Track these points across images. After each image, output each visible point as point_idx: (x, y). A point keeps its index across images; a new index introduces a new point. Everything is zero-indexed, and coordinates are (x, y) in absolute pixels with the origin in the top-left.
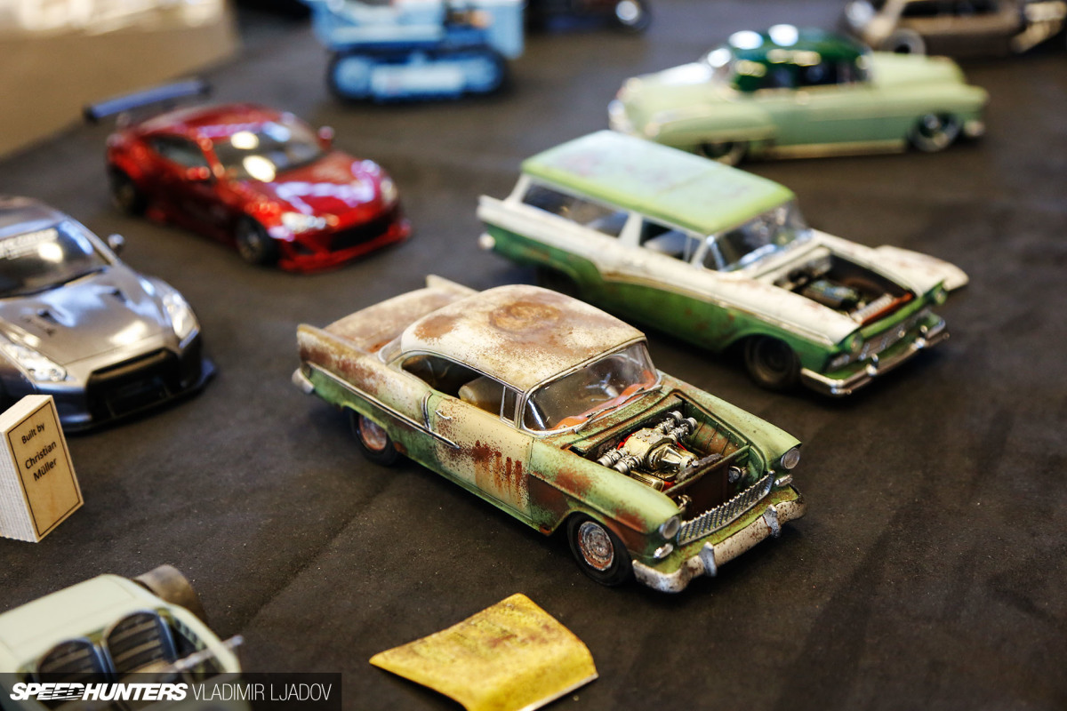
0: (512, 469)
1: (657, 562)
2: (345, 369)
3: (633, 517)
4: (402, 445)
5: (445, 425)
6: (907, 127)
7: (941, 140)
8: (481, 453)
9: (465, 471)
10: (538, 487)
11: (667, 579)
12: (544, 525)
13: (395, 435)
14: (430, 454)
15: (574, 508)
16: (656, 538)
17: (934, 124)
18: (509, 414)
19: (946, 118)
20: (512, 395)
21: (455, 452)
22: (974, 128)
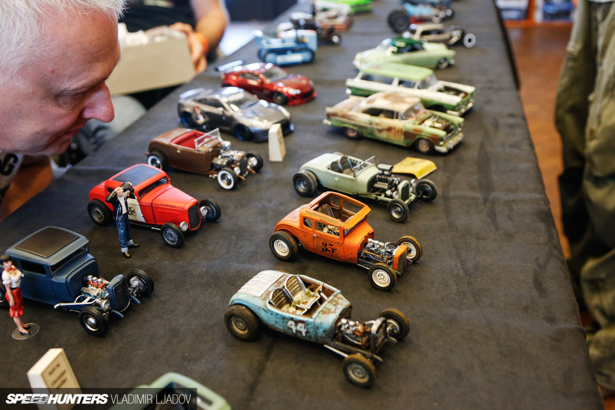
0: (400, 131)
1: (441, 146)
2: (344, 116)
3: (436, 135)
4: (362, 133)
5: (377, 124)
6: (435, 62)
7: (444, 65)
8: (389, 129)
9: (384, 136)
10: (407, 134)
11: (443, 149)
12: (408, 144)
13: (360, 131)
14: (372, 133)
15: (418, 137)
16: (441, 139)
17: (442, 61)
18: (397, 118)
19: (445, 59)
20: (397, 114)
21: (380, 131)
22: (452, 62)
